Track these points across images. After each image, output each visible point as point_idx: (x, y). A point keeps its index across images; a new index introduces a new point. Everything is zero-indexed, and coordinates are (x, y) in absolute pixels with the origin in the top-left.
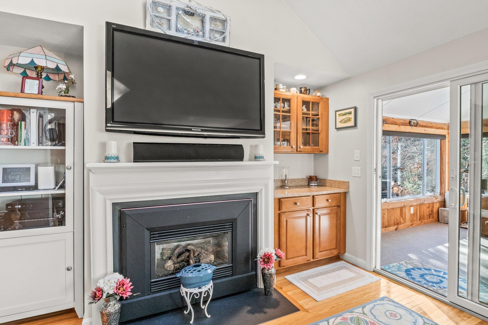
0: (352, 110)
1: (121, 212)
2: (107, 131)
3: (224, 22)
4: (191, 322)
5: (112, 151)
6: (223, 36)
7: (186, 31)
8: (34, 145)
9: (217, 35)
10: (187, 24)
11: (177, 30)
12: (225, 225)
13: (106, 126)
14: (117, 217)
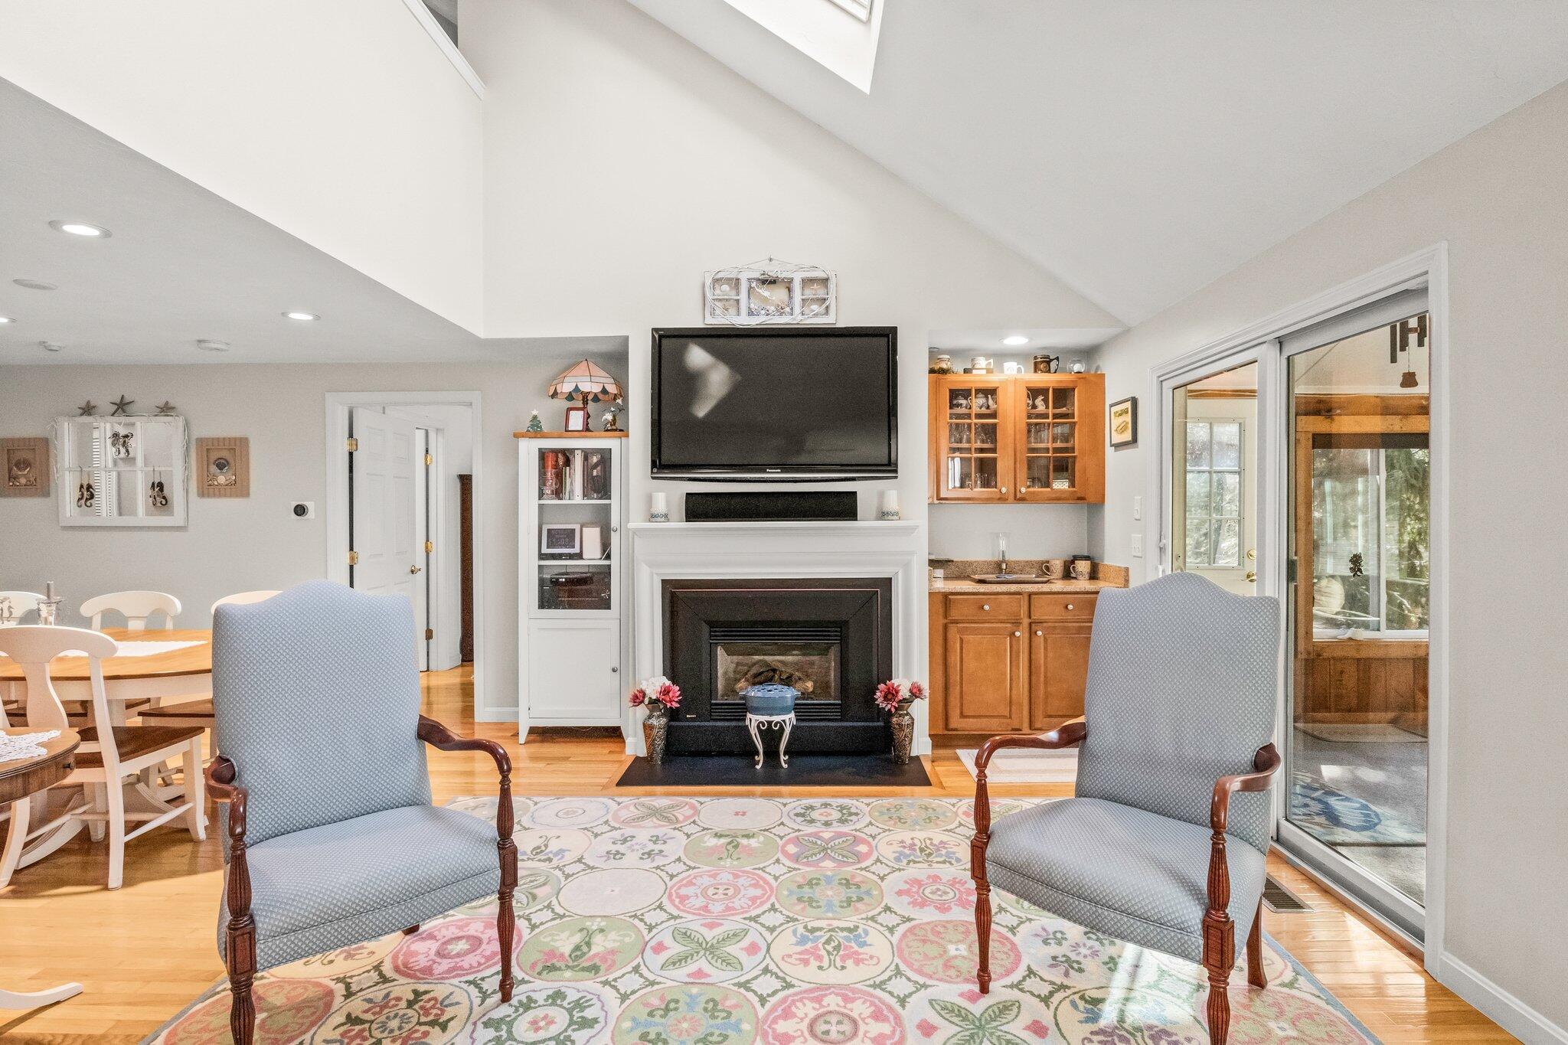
0: (1128, 405)
1: (673, 595)
2: (653, 478)
3: (825, 281)
4: (758, 767)
5: (660, 506)
6: (824, 306)
7: (763, 312)
8: (578, 499)
9: (815, 307)
10: (765, 300)
11: (751, 313)
12: (829, 631)
13: (652, 472)
14: (667, 601)
